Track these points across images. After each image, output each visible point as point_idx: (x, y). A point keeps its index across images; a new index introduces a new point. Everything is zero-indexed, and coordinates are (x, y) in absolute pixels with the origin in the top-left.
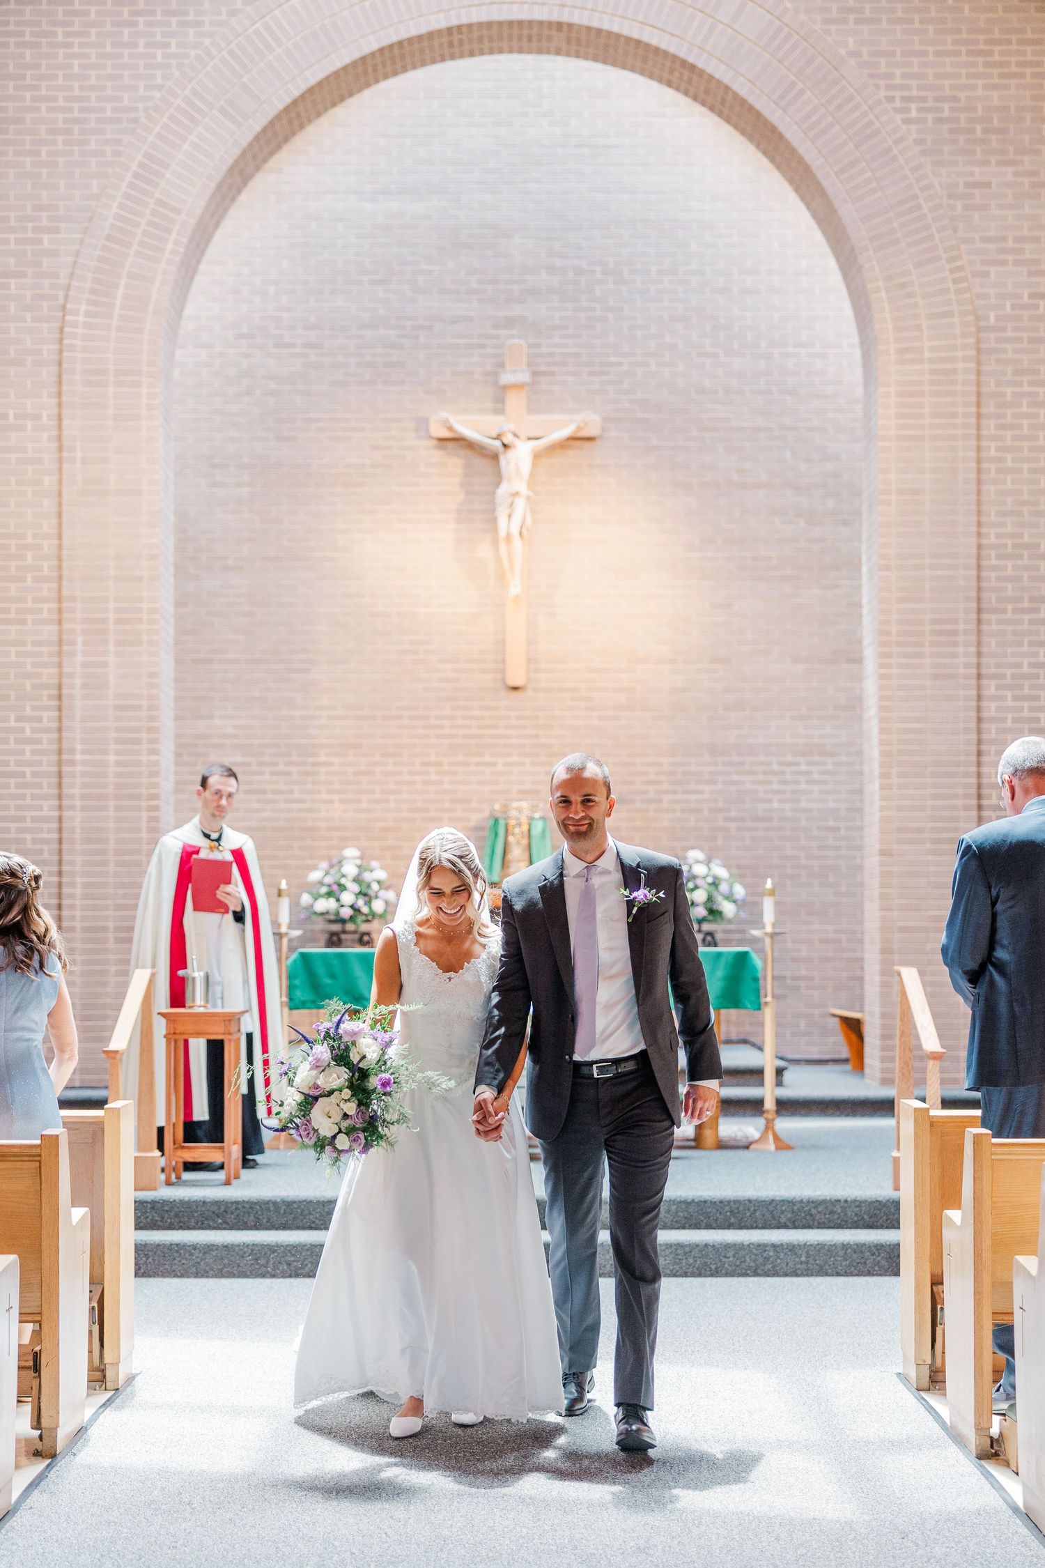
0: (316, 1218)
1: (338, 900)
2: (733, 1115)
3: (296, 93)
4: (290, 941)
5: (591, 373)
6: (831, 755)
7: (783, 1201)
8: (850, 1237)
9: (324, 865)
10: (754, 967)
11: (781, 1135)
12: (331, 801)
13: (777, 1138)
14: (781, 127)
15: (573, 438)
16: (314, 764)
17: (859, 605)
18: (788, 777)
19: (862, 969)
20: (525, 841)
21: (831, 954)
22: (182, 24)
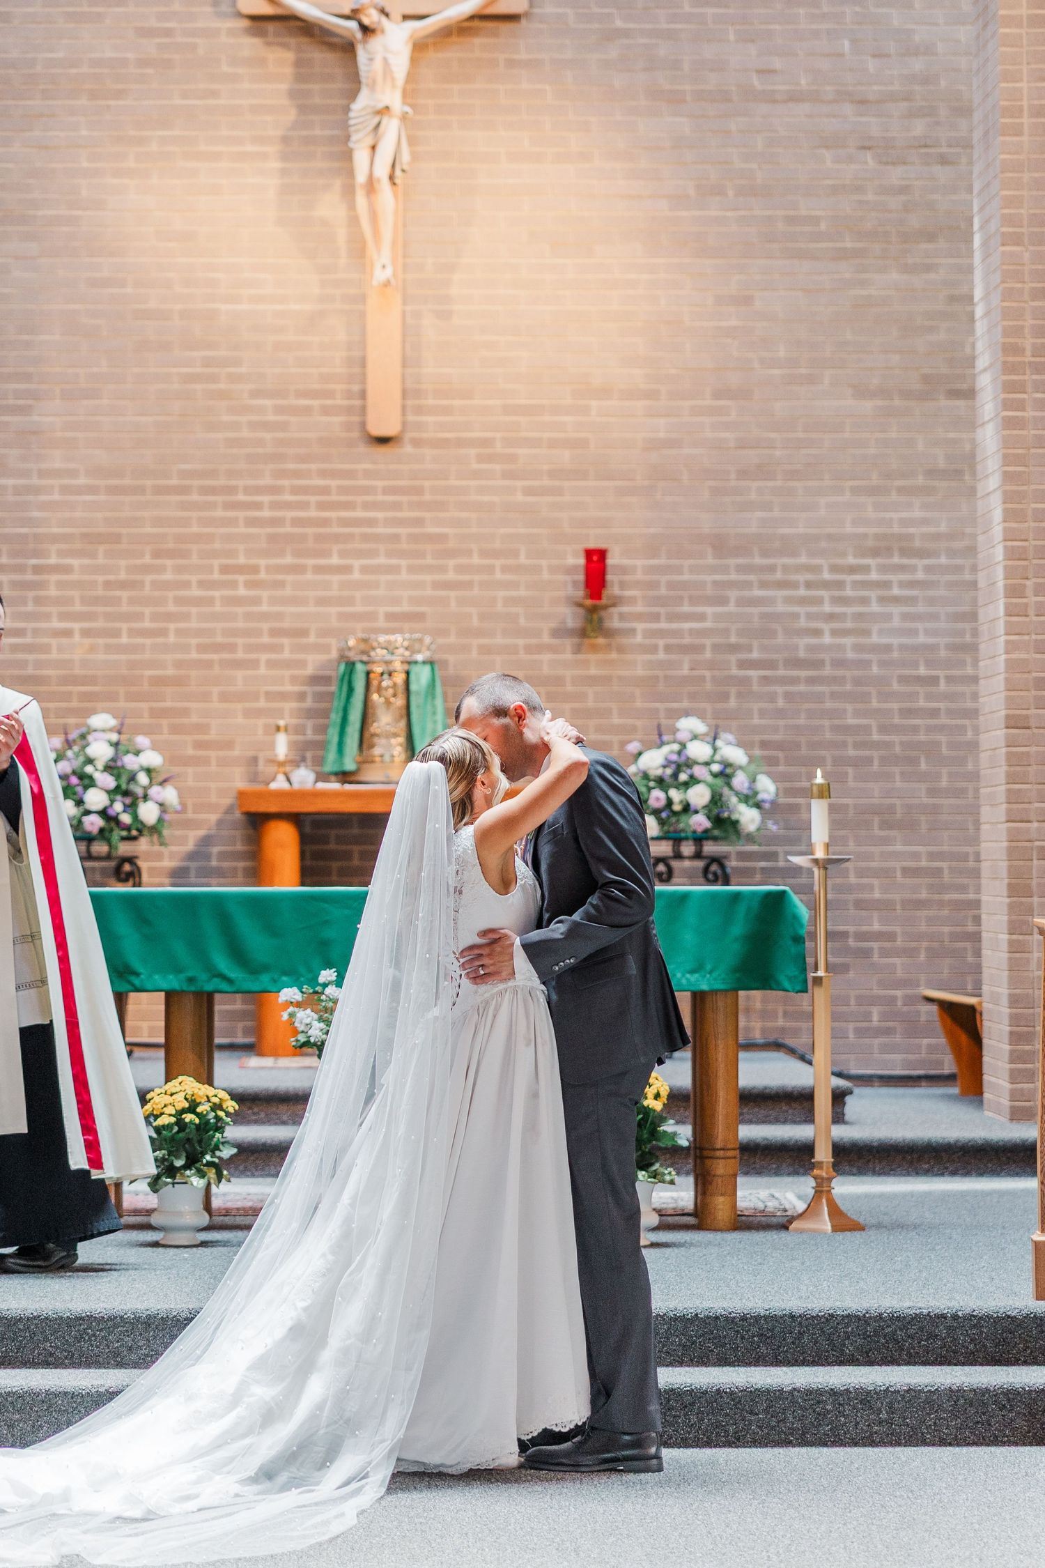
0: (57, 1347)
1: (79, 803)
2: (759, 1173)
6: (921, 553)
7: (848, 1316)
8: (963, 1379)
10: (796, 918)
11: (843, 1206)
12: (68, 633)
13: (835, 1211)
15: (479, 17)
16: (37, 569)
17: (970, 299)
18: (849, 592)
19: (977, 920)
20: (400, 702)
21: (924, 895)
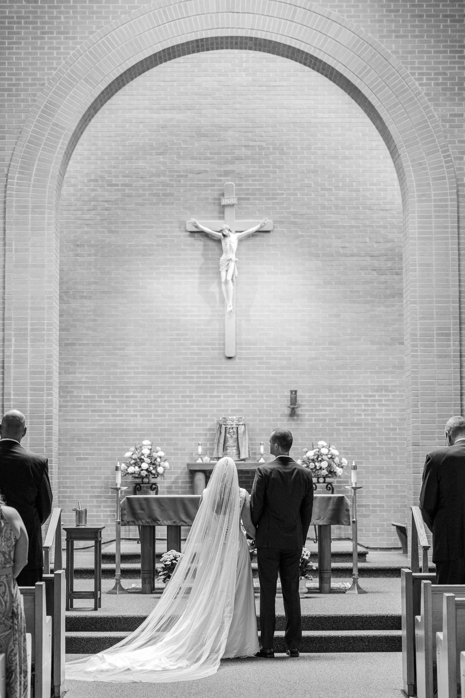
1: (140, 467)
2: (337, 577)
3: (122, 72)
4: (121, 492)
5: (268, 199)
6: (391, 391)
7: (358, 616)
9: (133, 449)
10: (347, 504)
11: (362, 587)
12: (136, 416)
13: (359, 588)
14: (360, 88)
15: (258, 231)
16: (127, 397)
18: (369, 403)
20: (235, 436)
21: (392, 494)
22: (66, 38)
